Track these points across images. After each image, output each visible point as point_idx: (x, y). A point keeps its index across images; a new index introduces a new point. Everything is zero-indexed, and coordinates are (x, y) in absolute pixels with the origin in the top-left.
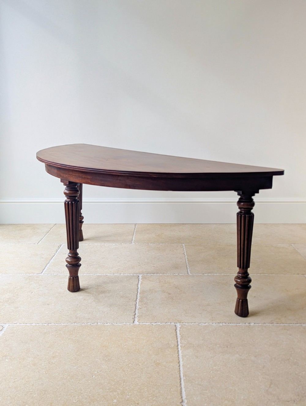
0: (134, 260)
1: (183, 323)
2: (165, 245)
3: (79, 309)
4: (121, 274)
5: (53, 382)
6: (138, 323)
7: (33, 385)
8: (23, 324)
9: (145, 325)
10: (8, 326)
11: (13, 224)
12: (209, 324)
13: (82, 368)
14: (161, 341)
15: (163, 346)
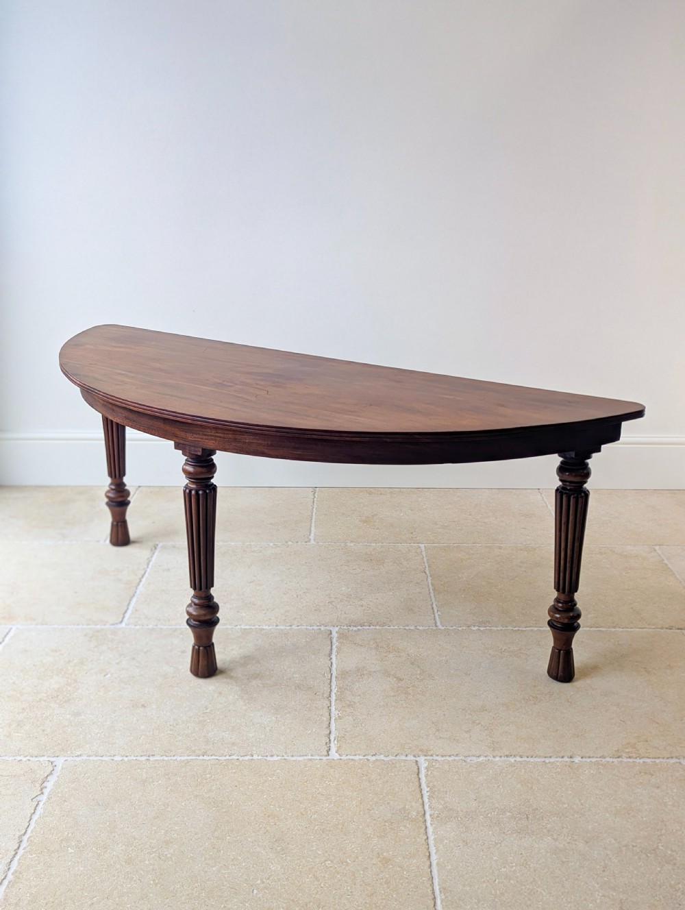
0: (317, 589)
1: (432, 756)
2: (382, 547)
3: (209, 719)
4: (293, 627)
5: (171, 906)
6: (337, 756)
8: (94, 758)
9: (352, 760)
10: (63, 761)
12: (487, 758)
13: (229, 871)
14: (388, 803)
15: (393, 814)
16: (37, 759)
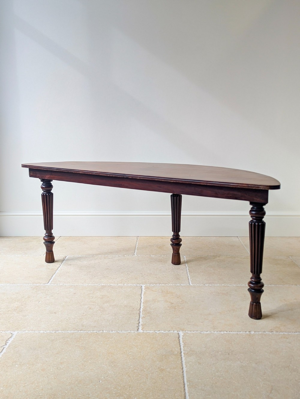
0: (137, 271)
1: (185, 331)
2: (166, 257)
3: (85, 318)
4: (125, 285)
5: (61, 387)
6: (142, 331)
7: (42, 389)
8: (31, 332)
9: (149, 333)
10: (16, 333)
11: (20, 237)
12: (211, 332)
13: (89, 374)
14: (164, 349)
15: (166, 353)
16: (5, 332)
